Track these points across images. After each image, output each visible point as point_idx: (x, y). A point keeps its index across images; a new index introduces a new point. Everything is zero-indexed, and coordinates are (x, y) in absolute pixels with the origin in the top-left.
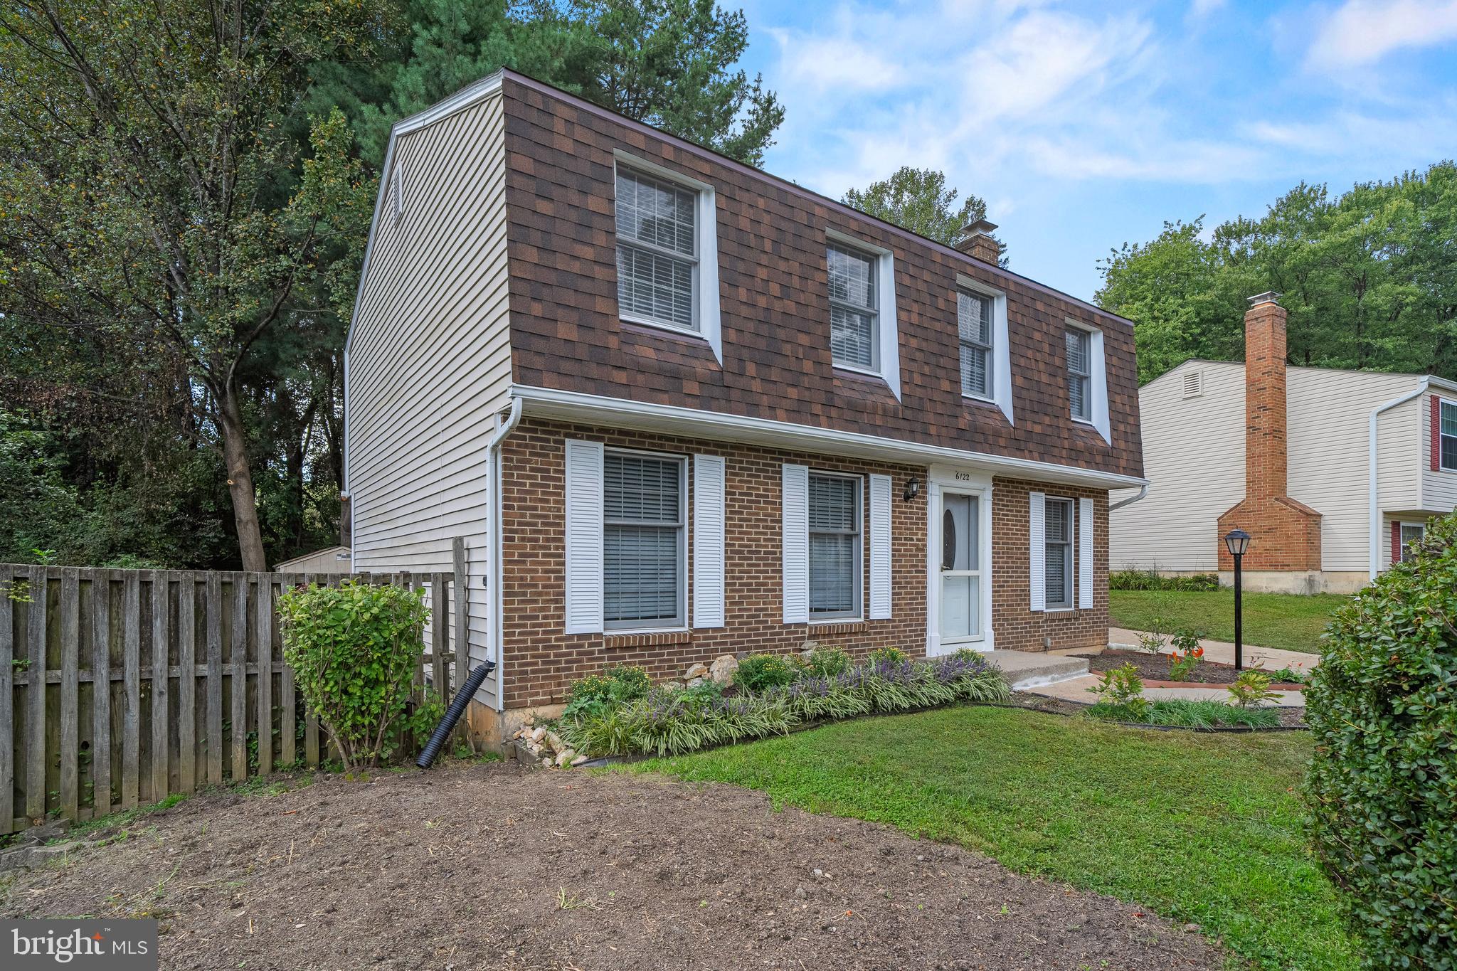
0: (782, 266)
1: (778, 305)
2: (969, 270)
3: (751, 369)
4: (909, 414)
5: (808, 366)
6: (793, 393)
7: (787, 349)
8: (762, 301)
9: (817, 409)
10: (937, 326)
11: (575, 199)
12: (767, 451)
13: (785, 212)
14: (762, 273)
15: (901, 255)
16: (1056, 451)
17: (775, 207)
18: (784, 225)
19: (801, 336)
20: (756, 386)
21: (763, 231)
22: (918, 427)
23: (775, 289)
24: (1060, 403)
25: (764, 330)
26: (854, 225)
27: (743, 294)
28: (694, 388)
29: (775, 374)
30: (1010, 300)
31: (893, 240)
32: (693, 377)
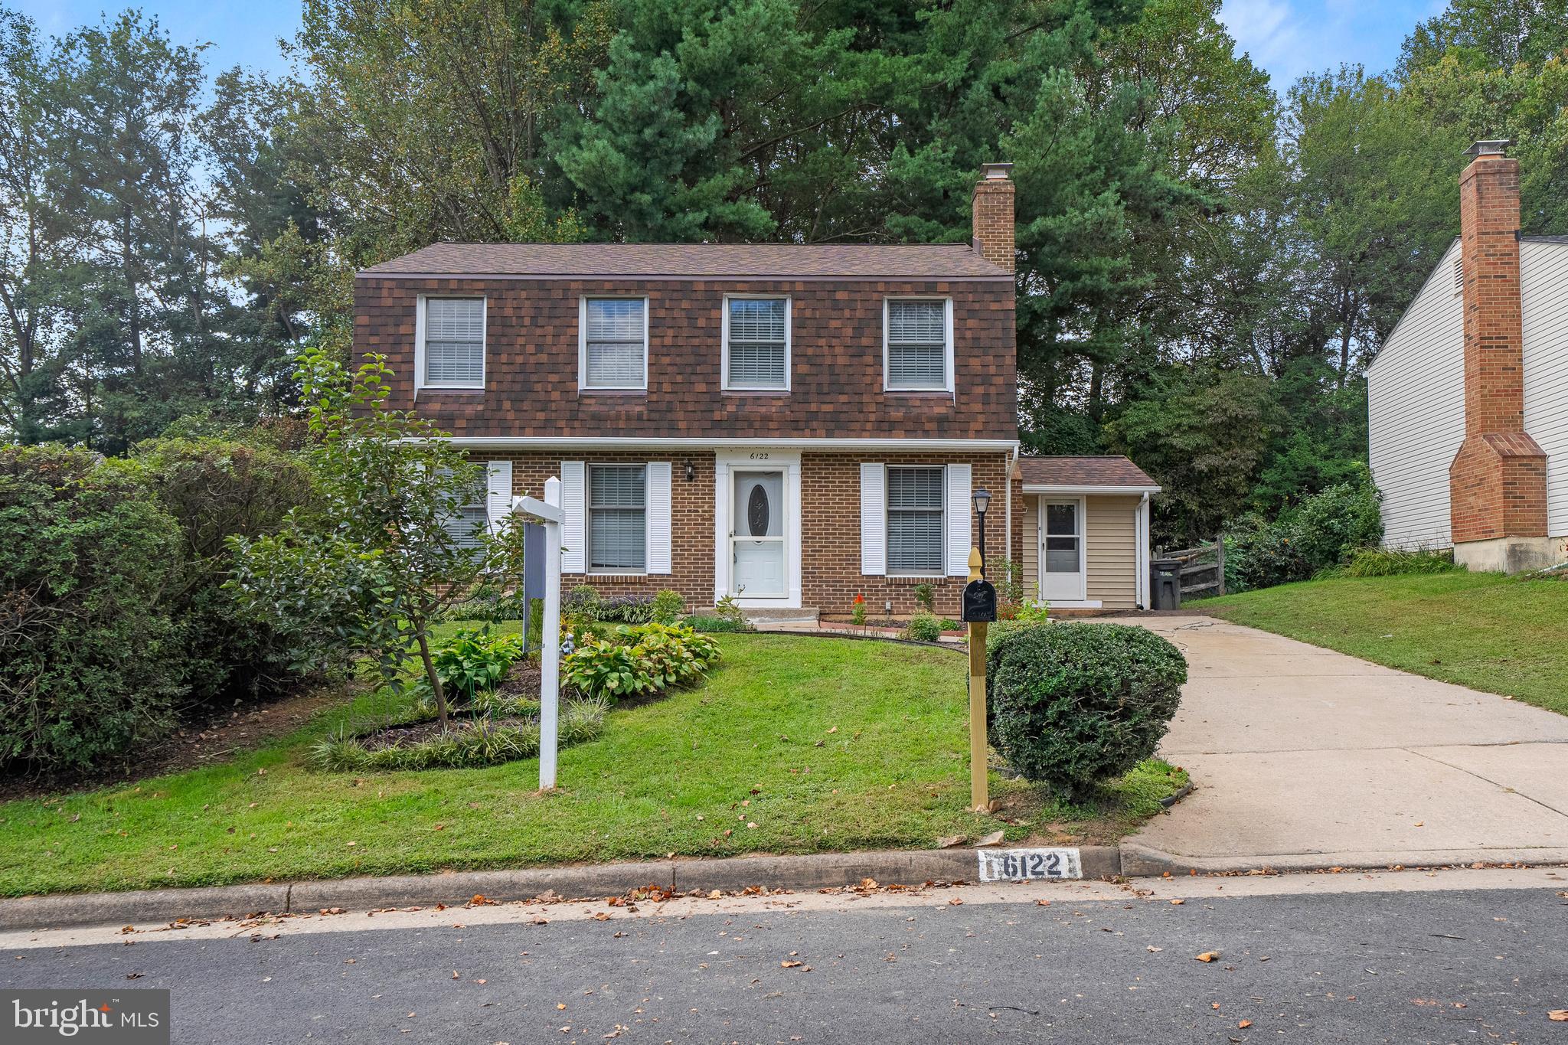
0: (539, 331)
1: (532, 359)
2: (739, 287)
3: (507, 405)
4: (654, 416)
5: (556, 395)
6: (541, 416)
7: (538, 387)
8: (520, 359)
9: (562, 424)
10: (696, 341)
11: (391, 330)
12: (549, 453)
13: (542, 294)
14: (521, 341)
15: (657, 295)
16: (857, 426)
17: (535, 293)
18: (541, 304)
19: (550, 376)
20: (511, 415)
21: (523, 312)
22: (665, 424)
23: (531, 349)
24: (868, 380)
25: (520, 377)
26: (607, 286)
27: (504, 358)
28: (462, 423)
29: (526, 406)
30: (795, 300)
31: (649, 286)
32: (462, 417)
